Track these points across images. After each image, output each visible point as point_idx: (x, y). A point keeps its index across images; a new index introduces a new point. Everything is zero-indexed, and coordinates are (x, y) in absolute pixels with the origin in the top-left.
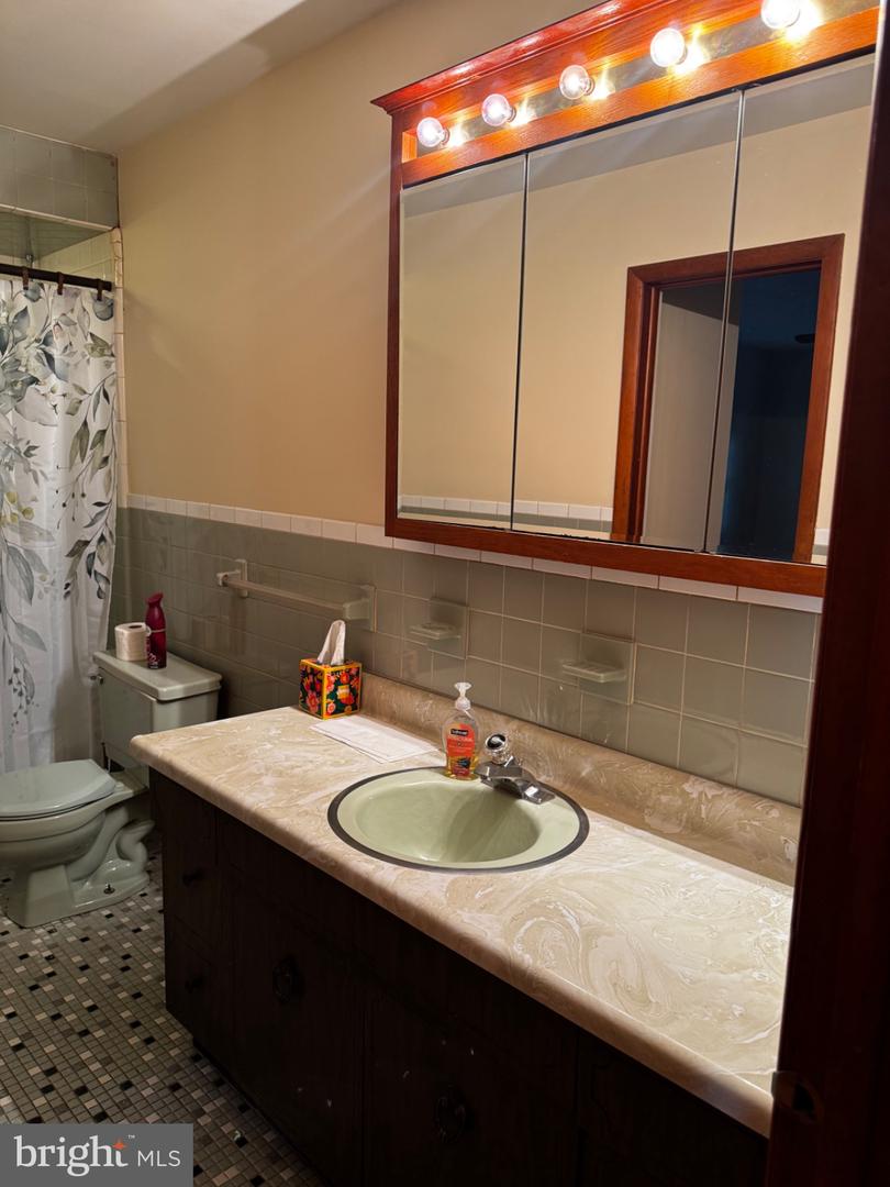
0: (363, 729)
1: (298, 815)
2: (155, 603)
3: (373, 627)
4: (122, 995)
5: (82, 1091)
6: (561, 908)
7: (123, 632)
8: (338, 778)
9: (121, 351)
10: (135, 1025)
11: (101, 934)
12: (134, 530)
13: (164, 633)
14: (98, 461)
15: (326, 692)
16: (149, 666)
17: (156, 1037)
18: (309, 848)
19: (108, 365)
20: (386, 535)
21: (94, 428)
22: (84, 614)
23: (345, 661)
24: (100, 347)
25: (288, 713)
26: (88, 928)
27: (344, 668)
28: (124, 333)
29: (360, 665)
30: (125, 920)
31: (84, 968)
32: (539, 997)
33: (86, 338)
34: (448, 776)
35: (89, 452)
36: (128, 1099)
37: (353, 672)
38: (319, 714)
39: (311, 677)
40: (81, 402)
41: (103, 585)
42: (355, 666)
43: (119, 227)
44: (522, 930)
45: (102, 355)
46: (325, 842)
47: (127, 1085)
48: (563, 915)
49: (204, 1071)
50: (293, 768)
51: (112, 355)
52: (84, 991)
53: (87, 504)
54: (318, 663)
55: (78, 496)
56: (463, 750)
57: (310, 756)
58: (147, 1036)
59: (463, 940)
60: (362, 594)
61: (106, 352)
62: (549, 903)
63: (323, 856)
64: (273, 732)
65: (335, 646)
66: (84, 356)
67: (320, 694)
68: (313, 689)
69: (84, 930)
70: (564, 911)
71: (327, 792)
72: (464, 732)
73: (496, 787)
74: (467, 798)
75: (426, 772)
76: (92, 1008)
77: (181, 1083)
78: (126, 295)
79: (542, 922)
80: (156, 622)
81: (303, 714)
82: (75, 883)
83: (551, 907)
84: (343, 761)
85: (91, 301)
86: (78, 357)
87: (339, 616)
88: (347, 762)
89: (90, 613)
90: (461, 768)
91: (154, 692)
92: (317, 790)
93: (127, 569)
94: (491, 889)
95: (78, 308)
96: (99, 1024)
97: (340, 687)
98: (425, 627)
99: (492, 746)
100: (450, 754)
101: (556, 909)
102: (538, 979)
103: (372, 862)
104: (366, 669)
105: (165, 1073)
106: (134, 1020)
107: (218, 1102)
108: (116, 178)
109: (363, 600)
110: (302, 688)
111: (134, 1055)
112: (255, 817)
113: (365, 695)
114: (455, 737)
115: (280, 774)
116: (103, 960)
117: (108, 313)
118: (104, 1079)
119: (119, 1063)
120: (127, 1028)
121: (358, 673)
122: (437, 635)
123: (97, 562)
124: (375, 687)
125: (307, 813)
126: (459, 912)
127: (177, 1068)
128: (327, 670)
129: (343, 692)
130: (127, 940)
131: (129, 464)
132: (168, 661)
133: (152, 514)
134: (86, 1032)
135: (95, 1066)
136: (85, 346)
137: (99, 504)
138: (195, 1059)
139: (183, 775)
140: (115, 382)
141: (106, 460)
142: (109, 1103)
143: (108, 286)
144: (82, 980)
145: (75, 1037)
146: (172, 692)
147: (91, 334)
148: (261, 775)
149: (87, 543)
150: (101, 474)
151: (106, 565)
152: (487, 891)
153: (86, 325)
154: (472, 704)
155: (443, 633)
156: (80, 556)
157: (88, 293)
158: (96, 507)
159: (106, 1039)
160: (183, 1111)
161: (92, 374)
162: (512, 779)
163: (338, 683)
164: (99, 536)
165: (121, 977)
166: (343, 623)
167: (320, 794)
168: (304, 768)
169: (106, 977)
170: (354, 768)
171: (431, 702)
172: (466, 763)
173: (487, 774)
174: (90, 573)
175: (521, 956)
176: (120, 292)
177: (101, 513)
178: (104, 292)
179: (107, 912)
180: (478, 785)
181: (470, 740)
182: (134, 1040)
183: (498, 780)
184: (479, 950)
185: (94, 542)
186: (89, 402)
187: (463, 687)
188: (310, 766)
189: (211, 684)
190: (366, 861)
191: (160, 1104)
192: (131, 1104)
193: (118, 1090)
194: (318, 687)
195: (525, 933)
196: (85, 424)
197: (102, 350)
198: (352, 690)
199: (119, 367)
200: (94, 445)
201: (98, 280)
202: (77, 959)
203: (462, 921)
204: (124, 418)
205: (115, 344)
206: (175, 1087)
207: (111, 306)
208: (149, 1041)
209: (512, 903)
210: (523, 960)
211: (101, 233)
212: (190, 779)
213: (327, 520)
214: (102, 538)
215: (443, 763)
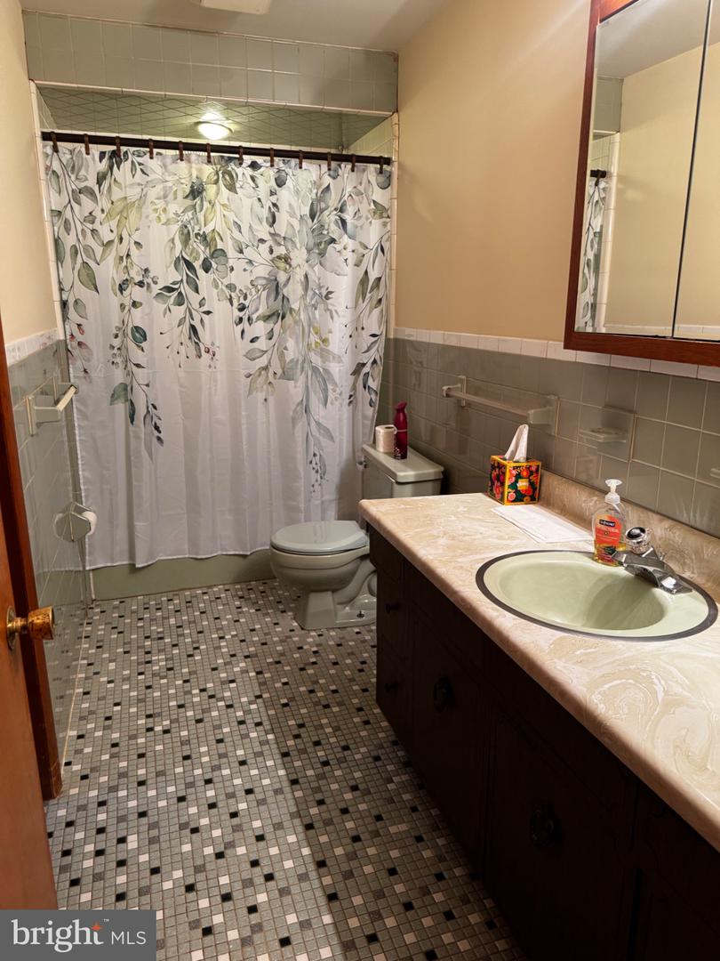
0: (533, 515)
1: (454, 568)
2: (401, 410)
3: (555, 431)
4: (355, 688)
5: (317, 743)
6: (653, 677)
7: (381, 430)
8: (497, 548)
9: (394, 213)
10: (360, 709)
11: (351, 643)
12: (397, 355)
13: (406, 433)
14: (375, 302)
15: (507, 483)
16: (395, 457)
17: (371, 721)
18: (455, 593)
19: (385, 225)
20: (564, 348)
21: (373, 276)
22: (360, 417)
23: (528, 459)
24: (380, 211)
25: (479, 497)
26: (343, 638)
27: (525, 464)
28: (397, 198)
29: (540, 464)
30: (367, 638)
31: (336, 664)
32: (605, 741)
33: (370, 204)
34: (596, 560)
35: (368, 295)
36: (345, 757)
37: (533, 469)
38: (501, 501)
39: (497, 470)
40: (364, 255)
41: (373, 397)
42: (534, 465)
43: (397, 111)
44: (607, 686)
45: (381, 217)
46: (467, 590)
47: (346, 748)
48: (652, 683)
49: (399, 754)
50: (465, 535)
51: (388, 217)
52: (332, 679)
53: (365, 334)
54: (505, 459)
55: (360, 329)
56: (609, 539)
57: (482, 530)
58: (366, 719)
59: (553, 683)
60: (548, 403)
61: (385, 215)
62: (644, 671)
63: (463, 600)
64: (461, 509)
65: (519, 447)
66: (367, 219)
67: (503, 484)
68: (498, 480)
69: (340, 638)
70: (656, 681)
71: (483, 556)
72: (611, 523)
73: (636, 575)
74: (609, 581)
75: (577, 555)
76: (335, 692)
77: (382, 757)
78: (401, 167)
79: (630, 684)
80: (401, 423)
81: (489, 499)
82: (338, 606)
83: (645, 674)
84: (507, 537)
85: (375, 174)
86: (363, 219)
87: (524, 420)
88: (509, 538)
89: (364, 417)
90: (607, 554)
91: (394, 475)
92: (476, 553)
93: (391, 385)
94: (592, 650)
95: (365, 181)
96: (337, 703)
97: (520, 481)
98: (593, 431)
99: (631, 536)
100: (598, 541)
101: (649, 677)
102: (605, 725)
103: (498, 611)
104: (547, 467)
105: (372, 748)
106: (359, 706)
107: (404, 778)
108: (397, 71)
109: (548, 407)
110: (491, 480)
111: (355, 729)
112: (424, 565)
113: (543, 488)
114: (603, 527)
115: (453, 538)
116: (348, 661)
117: (386, 185)
118: (333, 740)
119: (345, 732)
120: (354, 710)
121: (537, 470)
122: (602, 437)
123: (370, 380)
124: (552, 483)
125: (461, 567)
126: (555, 660)
127: (381, 746)
128: (510, 465)
129: (523, 484)
130: (366, 652)
131: (396, 304)
132: (409, 454)
133: (411, 342)
134: (327, 706)
135: (329, 730)
136: (369, 211)
137: (374, 336)
138: (395, 743)
139: (385, 529)
140: (389, 239)
141: (380, 301)
142: (332, 757)
143: (388, 161)
144: (332, 672)
145: (321, 707)
146: (405, 476)
147: (374, 201)
148: (438, 537)
149: (364, 365)
150: (376, 312)
151: (376, 381)
152: (589, 651)
153: (370, 194)
154: (622, 499)
155: (606, 436)
156: (359, 375)
157: (372, 167)
158: (371, 338)
159: (339, 714)
160: (378, 776)
161: (373, 232)
162: (651, 569)
163: (518, 476)
164: (373, 359)
165: (357, 675)
166: (527, 426)
167: (478, 557)
168: (473, 537)
169: (348, 673)
170: (514, 543)
171: (595, 498)
172: (612, 551)
173: (623, 561)
174: (365, 388)
175: (597, 704)
176: (396, 164)
177: (375, 342)
178: (385, 166)
179: (357, 630)
180: (622, 571)
181: (617, 531)
182: (356, 720)
183: (638, 569)
184: (564, 693)
185: (369, 365)
186: (370, 255)
187: (613, 484)
188: (479, 536)
189: (435, 473)
190: (493, 609)
191: (365, 767)
192: (346, 761)
193: (340, 749)
194: (502, 477)
195: (609, 689)
196: (366, 273)
197: (382, 213)
198: (531, 484)
199: (393, 225)
200: (372, 290)
201: (381, 157)
202: (332, 657)
203: (555, 668)
204: (394, 267)
205: (391, 207)
206: (377, 759)
207: (389, 177)
208: (367, 722)
209: (608, 664)
210: (597, 708)
211: (384, 119)
212: (389, 533)
213: (525, 340)
214: (375, 362)
215: (592, 549)
